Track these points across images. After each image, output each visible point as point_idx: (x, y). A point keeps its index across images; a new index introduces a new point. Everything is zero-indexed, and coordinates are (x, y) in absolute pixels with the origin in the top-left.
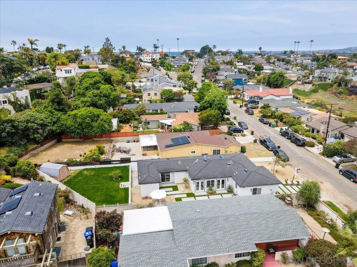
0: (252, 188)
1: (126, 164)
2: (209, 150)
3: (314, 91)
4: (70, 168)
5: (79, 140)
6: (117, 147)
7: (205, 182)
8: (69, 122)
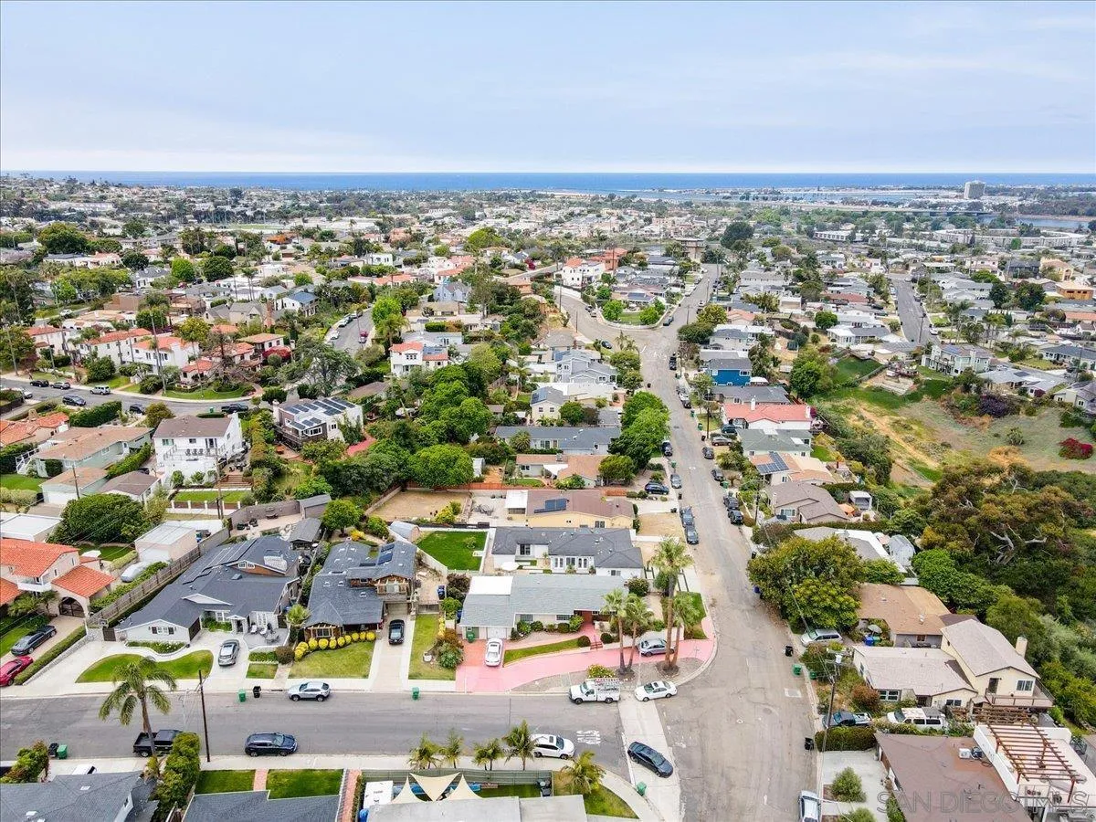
0: (611, 569)
1: (484, 530)
2: (590, 520)
3: (913, 397)
4: (421, 529)
5: (428, 489)
6: (477, 505)
7: (565, 558)
8: (418, 468)
